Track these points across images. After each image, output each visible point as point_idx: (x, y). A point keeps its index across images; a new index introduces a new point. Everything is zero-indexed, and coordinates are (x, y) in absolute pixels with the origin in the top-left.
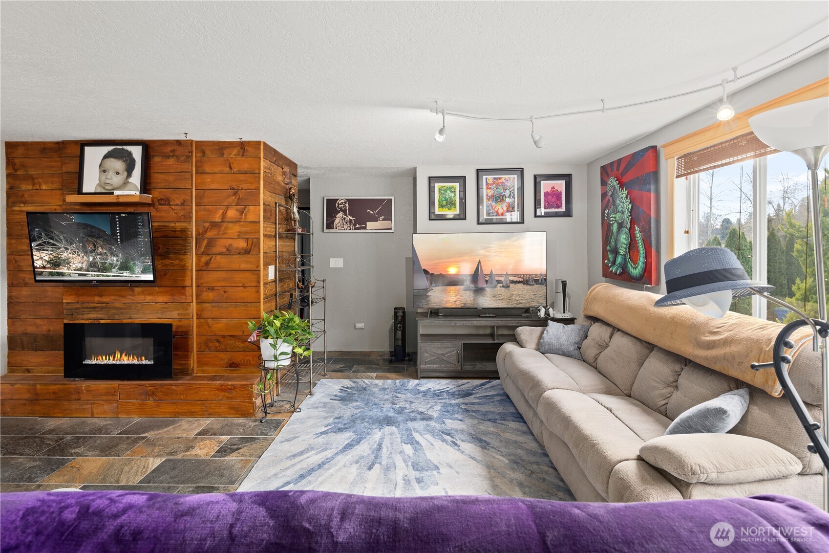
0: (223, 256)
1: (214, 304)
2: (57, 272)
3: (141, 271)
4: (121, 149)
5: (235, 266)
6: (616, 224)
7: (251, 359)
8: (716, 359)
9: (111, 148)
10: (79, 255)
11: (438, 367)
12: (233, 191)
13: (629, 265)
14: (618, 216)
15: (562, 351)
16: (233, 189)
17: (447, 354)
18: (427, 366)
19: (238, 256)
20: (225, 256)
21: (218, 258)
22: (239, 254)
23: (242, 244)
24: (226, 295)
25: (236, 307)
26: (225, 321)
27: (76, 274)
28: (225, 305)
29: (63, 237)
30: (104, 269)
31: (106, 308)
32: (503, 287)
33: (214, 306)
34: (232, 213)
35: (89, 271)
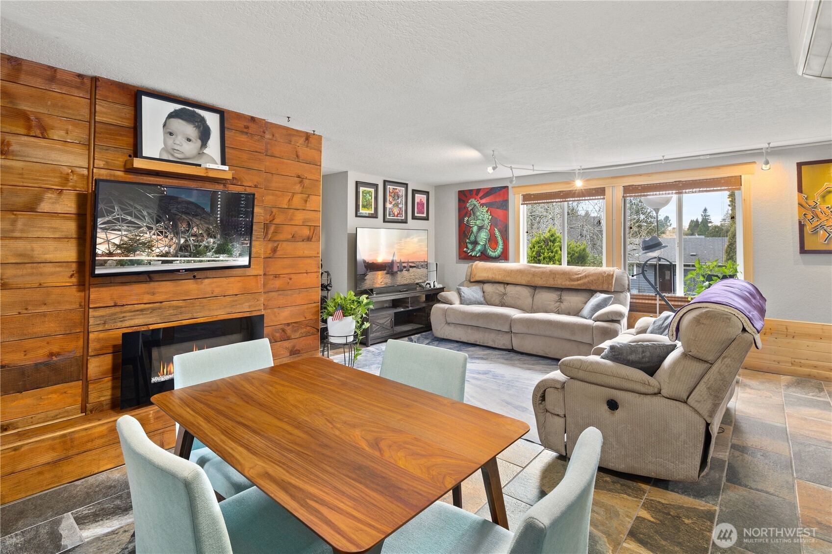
0: (289, 243)
1: (280, 292)
2: (130, 260)
3: (239, 254)
4: (191, 110)
5: (300, 253)
6: (476, 227)
7: (311, 342)
8: (584, 284)
9: (179, 107)
10: (167, 237)
11: (381, 334)
12: (298, 179)
13: (489, 250)
14: (478, 222)
15: (478, 302)
16: (299, 177)
17: (385, 322)
18: (374, 334)
19: (302, 243)
20: (291, 243)
21: (285, 244)
22: (303, 241)
23: (306, 232)
24: (291, 282)
25: (299, 293)
26: (290, 309)
27: (159, 260)
28: (289, 292)
29: (148, 213)
30: (198, 253)
31: (160, 308)
32: (406, 270)
33: (280, 295)
34: (297, 201)
35: (178, 257)
